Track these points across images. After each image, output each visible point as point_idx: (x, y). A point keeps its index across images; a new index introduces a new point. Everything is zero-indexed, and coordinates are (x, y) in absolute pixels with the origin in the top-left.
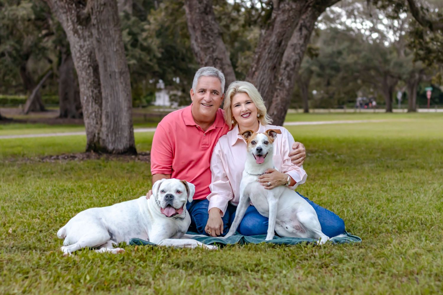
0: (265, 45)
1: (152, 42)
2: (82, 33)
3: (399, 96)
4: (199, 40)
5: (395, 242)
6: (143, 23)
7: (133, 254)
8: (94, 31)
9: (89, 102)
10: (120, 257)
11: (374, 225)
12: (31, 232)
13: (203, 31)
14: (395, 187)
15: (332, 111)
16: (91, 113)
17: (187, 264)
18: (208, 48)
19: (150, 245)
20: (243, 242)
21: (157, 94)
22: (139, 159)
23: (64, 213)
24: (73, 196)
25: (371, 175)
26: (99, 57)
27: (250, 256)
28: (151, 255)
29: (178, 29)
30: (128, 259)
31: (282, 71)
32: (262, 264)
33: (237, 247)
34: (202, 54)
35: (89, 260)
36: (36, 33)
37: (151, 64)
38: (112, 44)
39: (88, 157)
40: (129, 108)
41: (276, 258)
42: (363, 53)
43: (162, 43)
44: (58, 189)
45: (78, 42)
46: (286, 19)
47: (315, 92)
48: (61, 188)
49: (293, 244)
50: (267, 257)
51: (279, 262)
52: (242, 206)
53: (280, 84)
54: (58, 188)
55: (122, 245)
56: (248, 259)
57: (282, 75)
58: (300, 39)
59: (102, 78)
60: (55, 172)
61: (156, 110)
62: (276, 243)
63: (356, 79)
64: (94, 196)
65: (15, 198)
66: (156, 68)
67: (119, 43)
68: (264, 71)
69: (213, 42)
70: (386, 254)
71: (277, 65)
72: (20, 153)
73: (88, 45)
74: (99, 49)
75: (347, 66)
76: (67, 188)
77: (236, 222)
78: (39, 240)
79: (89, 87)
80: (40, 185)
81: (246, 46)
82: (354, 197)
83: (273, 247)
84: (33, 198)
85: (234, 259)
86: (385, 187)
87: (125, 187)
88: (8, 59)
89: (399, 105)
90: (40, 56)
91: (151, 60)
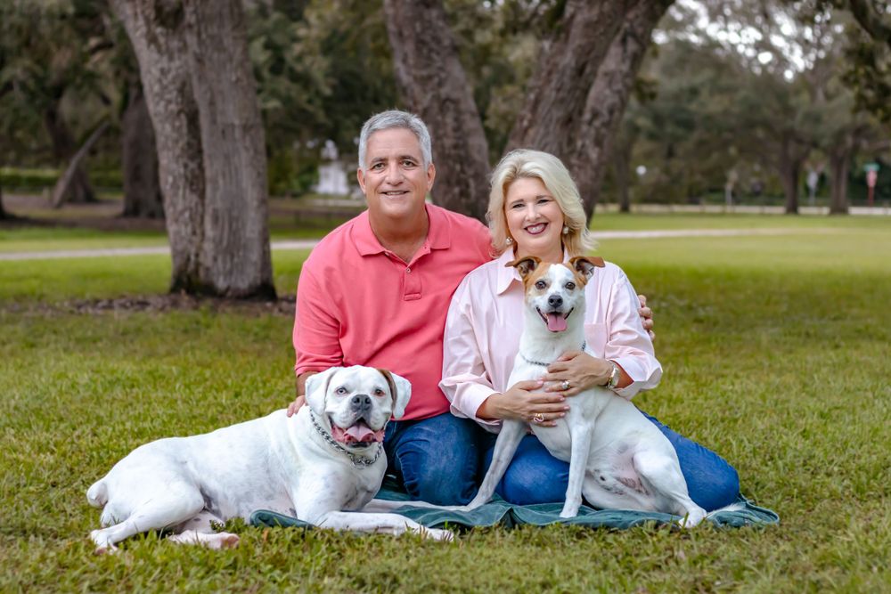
0: (550, 73)
1: (313, 63)
2: (166, 43)
3: (812, 180)
4: (411, 61)
5: (856, 526)
6: (295, 25)
7: (258, 551)
8: (191, 39)
9: (178, 188)
10: (228, 559)
11: (802, 479)
12: (32, 488)
13: (420, 43)
14: (832, 384)
15: (677, 208)
16: (182, 213)
17: (382, 580)
18: (430, 78)
19: (298, 527)
20: (511, 522)
21: (322, 170)
22: (281, 310)
23: (110, 439)
24: (133, 397)
25: (777, 353)
26: (200, 95)
27: (528, 560)
28: (300, 553)
29: (367, 38)
30: (247, 563)
31: (584, 128)
32: (557, 582)
33: (498, 534)
34: (417, 89)
35: (156, 566)
36: (76, 43)
37: (310, 108)
38: (228, 66)
39: (175, 304)
40: (263, 202)
41: (588, 565)
42: (742, 93)
43: (334, 66)
44: (103, 380)
45: (157, 62)
46: (595, 19)
47: (641, 170)
48: (109, 377)
49: (625, 527)
50: (568, 565)
51: (597, 576)
52: (507, 437)
53: (580, 154)
54: (104, 377)
55: (235, 526)
56: (525, 569)
57: (584, 136)
58: (623, 60)
59: (205, 136)
60: (101, 339)
61: (320, 202)
62: (586, 525)
63: (725, 145)
64: (179, 397)
65: (8, 401)
66: (321, 117)
67: (241, 64)
68: (547, 127)
69: (439, 64)
70: (841, 557)
71: (575, 116)
72: (33, 294)
73: (178, 68)
74: (200, 78)
75: (709, 118)
76: (123, 378)
77: (493, 472)
78: (48, 509)
79: (179, 157)
80: (66, 368)
81: (505, 75)
82: (746, 407)
83: (580, 536)
84: (48, 400)
85: (491, 568)
86: (810, 383)
87: (249, 375)
88: (18, 95)
89: (812, 199)
90: (85, 89)
91: (310, 102)
